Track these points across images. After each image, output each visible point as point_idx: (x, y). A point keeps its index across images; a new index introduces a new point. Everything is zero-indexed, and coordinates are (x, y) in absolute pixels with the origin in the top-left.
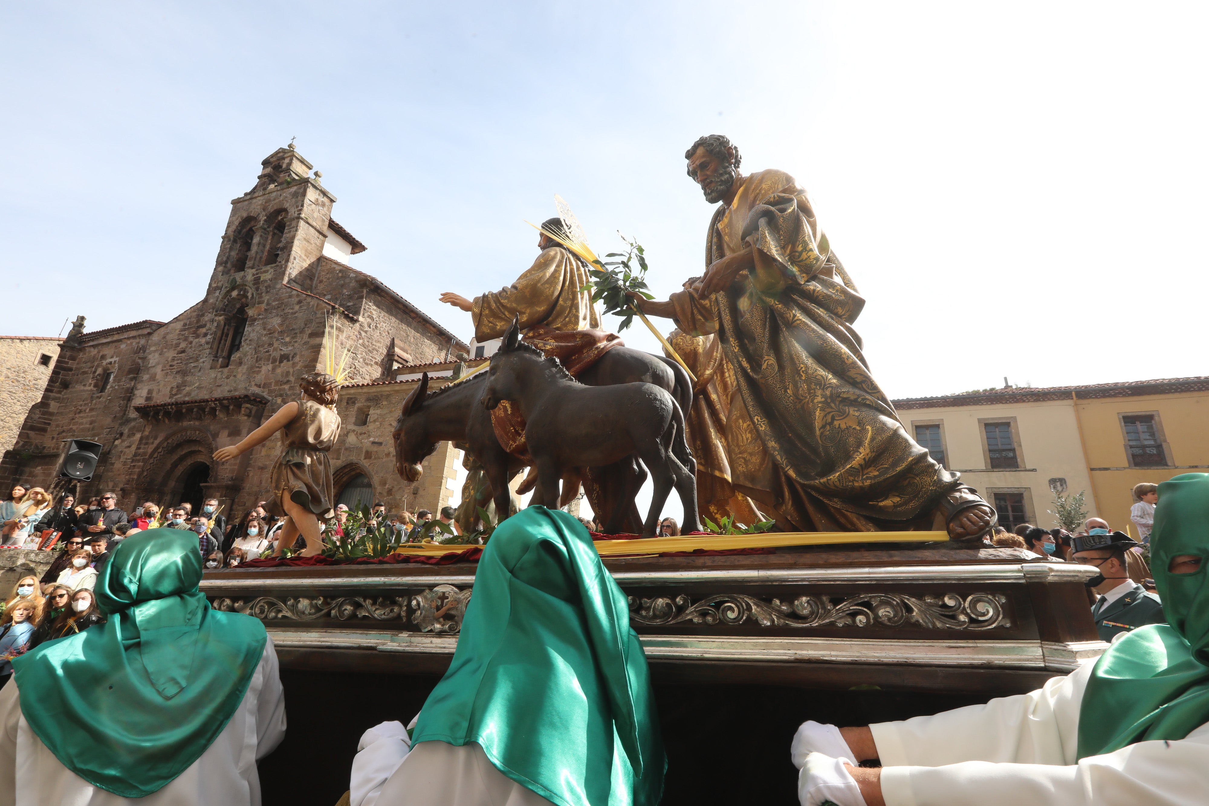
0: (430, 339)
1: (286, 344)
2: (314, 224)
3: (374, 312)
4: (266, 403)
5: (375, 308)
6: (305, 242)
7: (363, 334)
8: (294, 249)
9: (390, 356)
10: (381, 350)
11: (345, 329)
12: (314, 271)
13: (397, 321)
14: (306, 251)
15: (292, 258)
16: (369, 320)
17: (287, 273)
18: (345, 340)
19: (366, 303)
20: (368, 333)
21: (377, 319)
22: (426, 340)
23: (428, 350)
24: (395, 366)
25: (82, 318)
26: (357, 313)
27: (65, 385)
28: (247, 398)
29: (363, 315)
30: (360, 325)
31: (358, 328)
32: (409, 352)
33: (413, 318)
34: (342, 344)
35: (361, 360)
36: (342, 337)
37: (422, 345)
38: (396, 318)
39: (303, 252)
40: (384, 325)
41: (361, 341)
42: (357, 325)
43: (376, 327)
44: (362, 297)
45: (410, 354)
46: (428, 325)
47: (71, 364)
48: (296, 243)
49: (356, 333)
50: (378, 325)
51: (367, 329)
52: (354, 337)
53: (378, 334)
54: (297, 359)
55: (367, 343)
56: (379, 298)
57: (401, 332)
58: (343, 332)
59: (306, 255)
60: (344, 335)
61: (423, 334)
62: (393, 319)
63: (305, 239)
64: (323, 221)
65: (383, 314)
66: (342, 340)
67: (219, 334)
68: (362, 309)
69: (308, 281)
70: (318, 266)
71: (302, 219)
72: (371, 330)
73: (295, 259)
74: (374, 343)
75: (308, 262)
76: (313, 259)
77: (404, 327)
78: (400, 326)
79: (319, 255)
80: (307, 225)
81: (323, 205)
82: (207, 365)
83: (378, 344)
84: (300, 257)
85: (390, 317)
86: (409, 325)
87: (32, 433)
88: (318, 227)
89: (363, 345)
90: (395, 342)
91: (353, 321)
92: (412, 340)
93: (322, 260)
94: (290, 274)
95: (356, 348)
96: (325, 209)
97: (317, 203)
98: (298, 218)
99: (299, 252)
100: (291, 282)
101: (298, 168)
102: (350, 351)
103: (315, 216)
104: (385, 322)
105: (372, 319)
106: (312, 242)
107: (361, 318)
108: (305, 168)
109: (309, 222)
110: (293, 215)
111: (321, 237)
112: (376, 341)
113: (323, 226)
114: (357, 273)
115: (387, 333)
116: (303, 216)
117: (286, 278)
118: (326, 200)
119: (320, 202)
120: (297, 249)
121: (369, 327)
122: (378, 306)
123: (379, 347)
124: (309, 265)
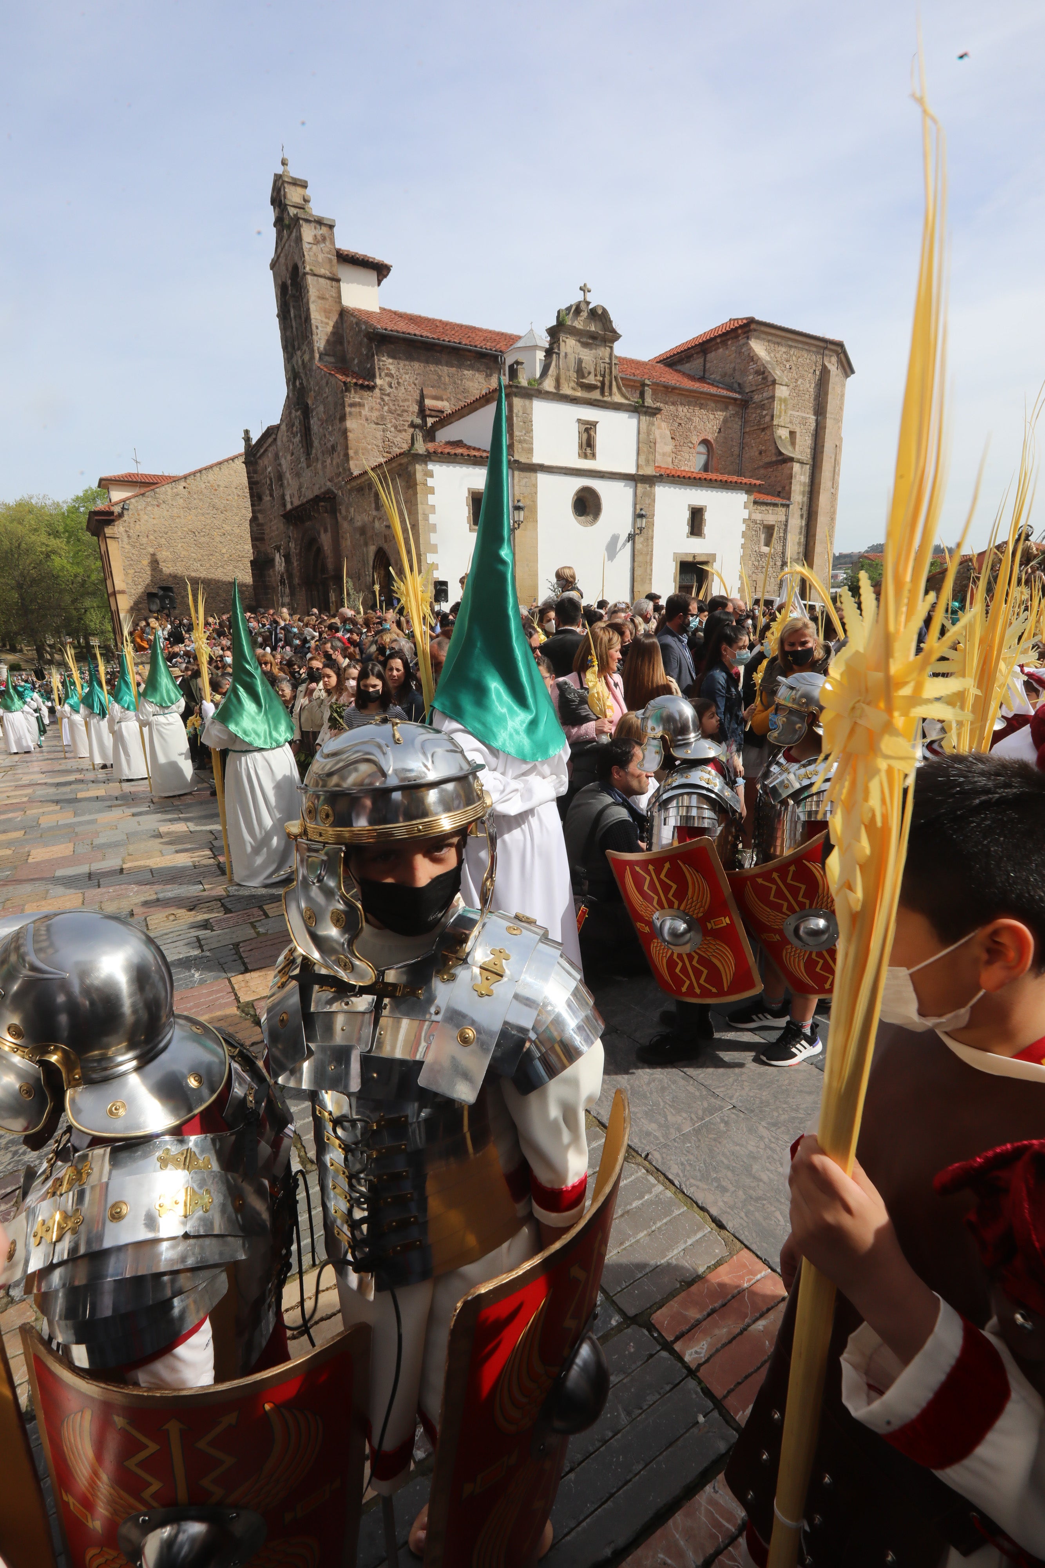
0: (470, 368)
1: (331, 433)
2: (322, 271)
3: (391, 366)
4: (335, 500)
5: (390, 361)
6: (320, 301)
7: (386, 398)
8: (312, 316)
10: (410, 409)
13: (422, 364)
14: (324, 310)
15: (314, 328)
16: (388, 379)
17: (315, 347)
18: (369, 415)
19: (378, 361)
20: (392, 395)
21: (397, 373)
22: (466, 373)
24: (431, 422)
26: (372, 377)
27: (260, 499)
28: (316, 499)
29: (380, 376)
30: (381, 390)
31: (379, 394)
33: (441, 352)
34: (367, 420)
35: (393, 429)
36: (365, 411)
37: (461, 380)
39: (323, 314)
40: (407, 377)
41: (386, 408)
42: (377, 390)
43: (398, 383)
44: (372, 358)
45: (447, 400)
46: (461, 352)
47: (257, 478)
48: (312, 307)
49: (379, 401)
50: (400, 380)
51: (388, 390)
52: (378, 406)
53: (403, 391)
54: (339, 448)
55: (393, 408)
56: (392, 347)
57: (430, 377)
58: (364, 405)
59: (326, 317)
61: (459, 366)
62: (416, 365)
63: (319, 297)
64: (330, 260)
65: (402, 363)
68: (377, 371)
69: (339, 347)
71: (308, 273)
72: (394, 389)
73: (317, 328)
74: (402, 403)
75: (332, 323)
76: (335, 316)
77: (432, 368)
78: (427, 370)
79: (340, 308)
80: (315, 278)
81: (324, 239)
83: (407, 403)
84: (322, 320)
85: (412, 364)
86: (437, 362)
87: (257, 543)
88: (328, 274)
89: (390, 411)
90: (425, 394)
91: (371, 388)
92: (448, 379)
93: (344, 313)
94: (318, 348)
95: (382, 417)
96: (328, 243)
97: (316, 241)
98: (305, 274)
99: (319, 317)
100: (323, 357)
101: (293, 195)
102: (377, 424)
103: (320, 260)
104: (407, 374)
105: (390, 375)
106: (327, 296)
107: (379, 382)
108: (299, 190)
109: (316, 272)
110: (301, 270)
111: (334, 283)
112: (402, 401)
113: (332, 266)
114: (366, 323)
115: (413, 386)
116: (307, 269)
117: (317, 356)
118: (324, 230)
119: (319, 238)
120: (316, 316)
121: (391, 387)
122: (394, 357)
123: (408, 407)
124: (334, 327)
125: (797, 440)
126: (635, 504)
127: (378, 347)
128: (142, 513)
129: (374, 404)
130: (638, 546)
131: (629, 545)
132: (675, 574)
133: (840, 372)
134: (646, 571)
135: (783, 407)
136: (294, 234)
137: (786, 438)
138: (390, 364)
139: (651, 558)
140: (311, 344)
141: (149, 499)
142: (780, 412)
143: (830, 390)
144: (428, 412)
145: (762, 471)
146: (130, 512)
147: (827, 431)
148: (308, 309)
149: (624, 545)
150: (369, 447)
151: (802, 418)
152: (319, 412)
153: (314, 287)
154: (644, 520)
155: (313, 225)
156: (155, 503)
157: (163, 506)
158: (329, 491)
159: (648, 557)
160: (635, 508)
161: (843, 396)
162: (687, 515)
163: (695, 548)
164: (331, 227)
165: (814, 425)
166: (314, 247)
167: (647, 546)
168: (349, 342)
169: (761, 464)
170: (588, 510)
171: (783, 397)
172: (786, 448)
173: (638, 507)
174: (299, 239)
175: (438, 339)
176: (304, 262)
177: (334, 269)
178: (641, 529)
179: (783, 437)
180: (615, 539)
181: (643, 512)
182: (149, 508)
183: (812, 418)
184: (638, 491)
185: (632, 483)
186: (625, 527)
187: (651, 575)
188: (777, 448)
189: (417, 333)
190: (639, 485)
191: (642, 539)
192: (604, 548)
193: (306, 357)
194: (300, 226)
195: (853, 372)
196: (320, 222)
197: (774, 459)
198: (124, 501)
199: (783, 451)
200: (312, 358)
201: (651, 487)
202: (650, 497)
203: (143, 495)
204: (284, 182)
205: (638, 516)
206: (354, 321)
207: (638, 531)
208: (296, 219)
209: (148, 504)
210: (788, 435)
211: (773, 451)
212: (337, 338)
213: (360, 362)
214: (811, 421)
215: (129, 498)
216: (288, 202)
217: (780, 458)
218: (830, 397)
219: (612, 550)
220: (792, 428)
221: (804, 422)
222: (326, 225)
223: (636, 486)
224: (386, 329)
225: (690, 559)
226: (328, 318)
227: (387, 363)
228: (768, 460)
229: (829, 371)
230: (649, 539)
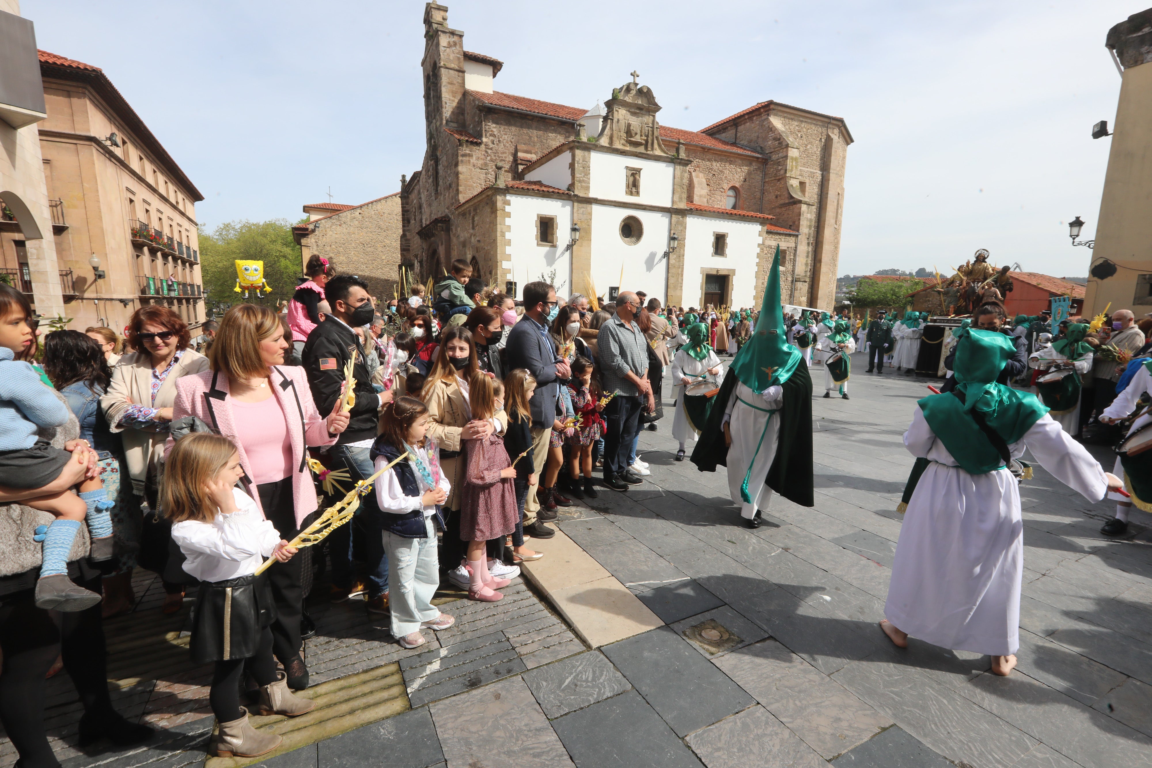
0: (555, 131)
1: (449, 176)
2: (453, 66)
3: (494, 130)
4: (449, 221)
5: (494, 125)
6: (449, 86)
7: (489, 151)
8: (443, 96)
9: (516, 161)
10: (507, 159)
11: (474, 153)
12: (463, 106)
13: (518, 129)
14: (452, 92)
15: (444, 104)
16: (491, 138)
17: (444, 117)
18: (475, 162)
19: (485, 125)
20: (494, 149)
21: (499, 134)
22: (550, 134)
23: (554, 143)
24: (521, 168)
25: (404, 176)
26: (480, 136)
27: (409, 222)
28: (436, 221)
29: (486, 135)
30: (485, 145)
31: (484, 149)
32: (533, 151)
33: (532, 120)
34: (474, 166)
35: (493, 173)
36: (473, 160)
37: (547, 140)
38: (515, 125)
39: (451, 94)
40: (506, 137)
41: (489, 158)
42: (483, 146)
43: (499, 141)
44: (482, 122)
45: (535, 153)
46: (547, 120)
47: (408, 207)
48: (443, 89)
49: (483, 153)
50: (500, 139)
51: (491, 146)
52: (483, 157)
53: (503, 146)
54: (453, 185)
55: (494, 158)
56: (496, 116)
57: (524, 137)
58: (472, 156)
59: (453, 97)
60: (474, 158)
61: (546, 130)
62: (513, 129)
63: (449, 83)
64: (459, 58)
65: (502, 127)
66: (473, 163)
67: (435, 173)
68: (484, 131)
69: (461, 117)
70: (464, 100)
71: (442, 67)
72: (495, 145)
73: (446, 103)
74: (500, 155)
75: (457, 101)
76: (459, 96)
77: (525, 131)
78: (522, 132)
79: (463, 91)
80: (447, 70)
81: (455, 44)
82: (433, 198)
83: (505, 155)
84: (450, 100)
85: (510, 128)
86: (529, 127)
87: (404, 252)
88: (457, 68)
89: (491, 160)
90: (518, 148)
91: (478, 144)
92: (536, 139)
93: (466, 94)
94: (446, 117)
95: (486, 164)
96: (458, 47)
97: (450, 46)
98: (440, 67)
99: (448, 96)
100: (449, 123)
101: (437, 16)
102: (482, 169)
103: (451, 58)
104: (506, 134)
105: (494, 136)
106: (455, 82)
107: (484, 140)
108: (442, 13)
109: (447, 66)
110: (438, 65)
111: (460, 74)
112: (501, 153)
113: (459, 62)
114: (479, 100)
115: (510, 143)
116: (442, 64)
117: (444, 122)
118: (456, 38)
119: (452, 43)
120: (446, 95)
121: (494, 144)
122: (497, 123)
123: (505, 157)
124: (458, 103)
125: (807, 189)
126: (670, 230)
127: (485, 116)
128: (328, 230)
129: (480, 155)
130: (672, 261)
131: (665, 260)
132: (702, 283)
133: (841, 140)
134: (678, 280)
135: (794, 163)
136: (435, 42)
137: (797, 186)
138: (494, 127)
139: (682, 271)
140: (441, 114)
141: (334, 221)
142: (792, 168)
143: (833, 153)
144: (519, 162)
145: (778, 210)
146: (320, 229)
147: (830, 182)
148: (441, 91)
149: (660, 260)
150: (475, 185)
151: (811, 172)
152: (443, 160)
153: (445, 76)
154: (676, 242)
155: (448, 35)
156: (338, 223)
157: (344, 225)
158: (446, 216)
159: (680, 270)
160: (670, 233)
161: (844, 158)
162: (712, 239)
163: (719, 264)
164: (461, 36)
165: (820, 178)
166: (448, 49)
167: (679, 261)
168: (468, 113)
169: (777, 205)
170: (633, 233)
171: (794, 156)
172: (796, 194)
173: (672, 232)
174: (438, 44)
175: (530, 111)
176: (439, 60)
177: (462, 65)
178: (674, 249)
179: (794, 186)
180: (652, 256)
181: (675, 236)
182: (334, 227)
183: (819, 173)
184: (673, 220)
185: (668, 215)
186: (662, 246)
187: (682, 283)
188: (789, 193)
189: (515, 107)
190: (673, 216)
191: (675, 256)
192: (644, 262)
193: (438, 124)
194: (439, 36)
195: (852, 141)
196: (453, 33)
197: (787, 201)
198: (317, 221)
199: (794, 196)
200: (441, 124)
201: (682, 217)
202: (682, 225)
203: (330, 217)
204: (431, 7)
205: (672, 239)
206: (472, 98)
207: (671, 250)
208: (437, 31)
209: (333, 224)
210: (798, 184)
211: (786, 195)
212: (460, 111)
213: (474, 126)
214: (818, 175)
215: (320, 220)
216: (433, 21)
217: (791, 201)
218: (833, 158)
219: (650, 263)
220: (802, 179)
221: (812, 175)
222: (457, 35)
223: (671, 217)
224: (491, 104)
225: (715, 273)
226: (453, 96)
227: (491, 127)
228: (782, 202)
229: (832, 139)
230: (681, 257)
